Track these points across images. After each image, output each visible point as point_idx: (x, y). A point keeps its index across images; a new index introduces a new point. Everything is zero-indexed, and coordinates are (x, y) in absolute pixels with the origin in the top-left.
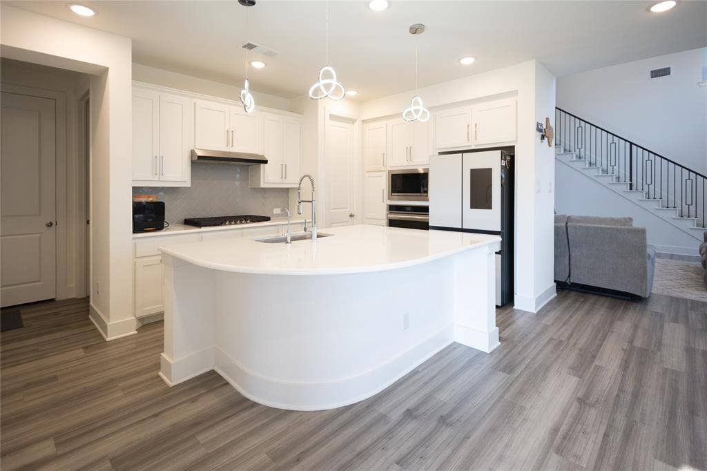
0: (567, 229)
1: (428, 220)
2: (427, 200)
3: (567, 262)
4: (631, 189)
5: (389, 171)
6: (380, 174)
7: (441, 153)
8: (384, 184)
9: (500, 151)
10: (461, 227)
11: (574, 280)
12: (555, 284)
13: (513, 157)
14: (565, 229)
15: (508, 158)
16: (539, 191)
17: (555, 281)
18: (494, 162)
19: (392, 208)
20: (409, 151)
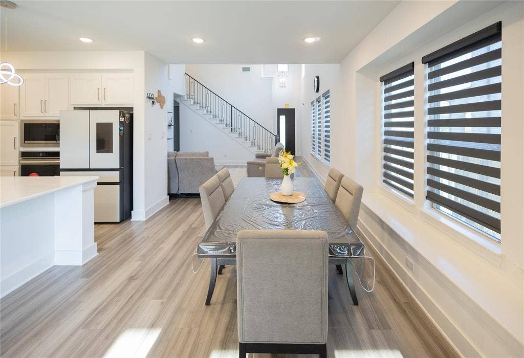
0: (175, 161)
1: (59, 163)
2: (59, 146)
3: (177, 182)
4: (232, 131)
5: (21, 120)
6: (13, 123)
7: (75, 108)
8: (16, 132)
9: (118, 111)
10: (89, 168)
11: (181, 191)
12: (168, 196)
13: (132, 116)
14: (174, 161)
15: (128, 116)
16: (150, 139)
17: (168, 194)
18: (114, 118)
19: (24, 155)
20: (44, 103)
